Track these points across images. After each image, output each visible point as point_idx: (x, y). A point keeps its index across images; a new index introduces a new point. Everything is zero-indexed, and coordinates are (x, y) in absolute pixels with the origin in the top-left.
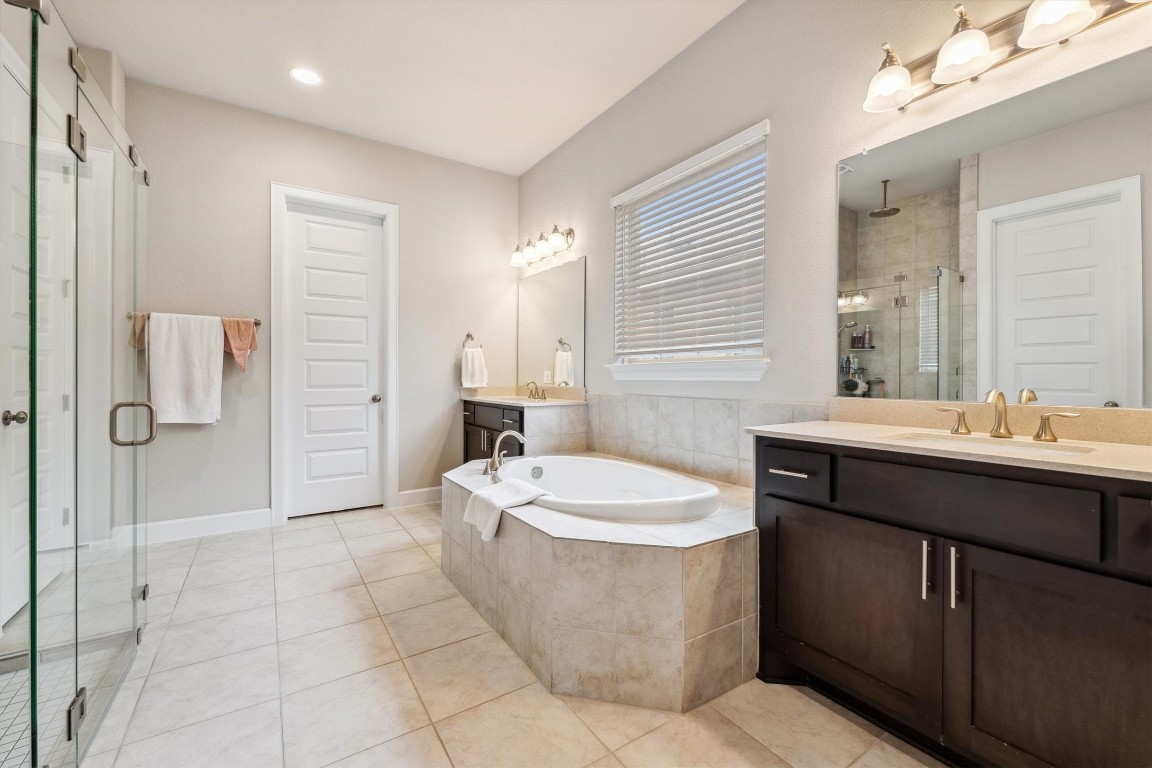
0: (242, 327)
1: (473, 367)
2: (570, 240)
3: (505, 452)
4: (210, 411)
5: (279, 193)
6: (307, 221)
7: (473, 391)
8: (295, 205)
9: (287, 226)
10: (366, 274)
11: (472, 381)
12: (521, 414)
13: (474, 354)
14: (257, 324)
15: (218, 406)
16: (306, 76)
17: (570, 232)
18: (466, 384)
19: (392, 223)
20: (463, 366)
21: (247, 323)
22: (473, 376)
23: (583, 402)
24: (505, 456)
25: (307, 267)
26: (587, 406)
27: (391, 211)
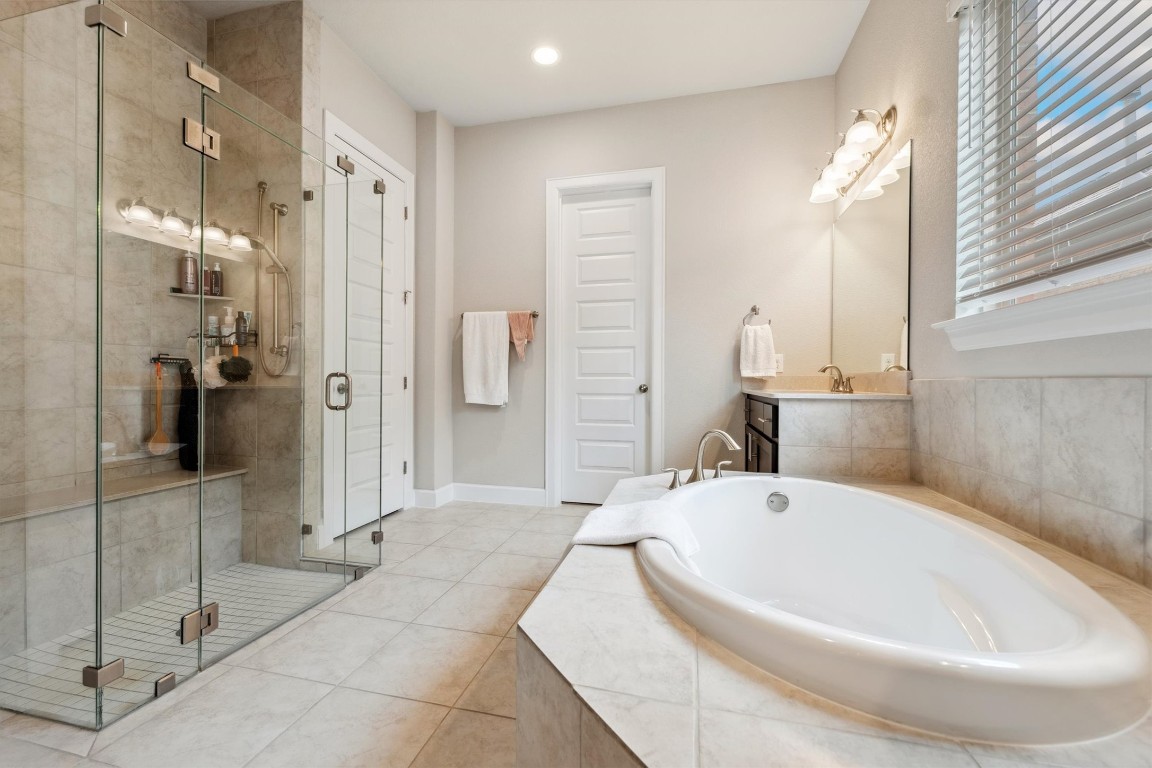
0: (522, 318)
1: (755, 350)
2: (889, 126)
3: (729, 462)
4: (500, 395)
5: (553, 189)
6: (579, 210)
7: (760, 382)
8: (570, 196)
9: (561, 219)
10: (633, 253)
11: (755, 369)
12: (776, 409)
13: (758, 333)
14: (534, 315)
15: (505, 391)
16: (546, 56)
17: (891, 114)
18: (746, 373)
19: (658, 191)
20: (742, 350)
21: (524, 315)
22: (755, 361)
23: (902, 394)
24: (724, 467)
25: (579, 256)
26: (909, 403)
27: (656, 176)
